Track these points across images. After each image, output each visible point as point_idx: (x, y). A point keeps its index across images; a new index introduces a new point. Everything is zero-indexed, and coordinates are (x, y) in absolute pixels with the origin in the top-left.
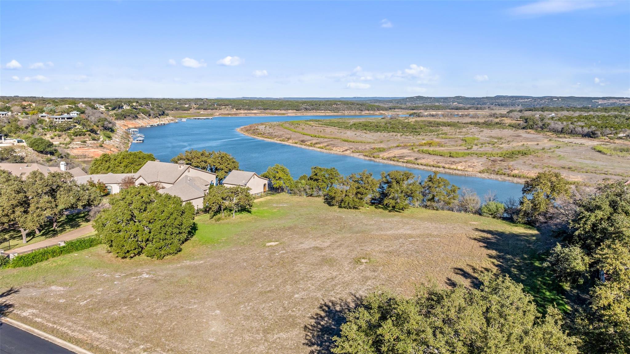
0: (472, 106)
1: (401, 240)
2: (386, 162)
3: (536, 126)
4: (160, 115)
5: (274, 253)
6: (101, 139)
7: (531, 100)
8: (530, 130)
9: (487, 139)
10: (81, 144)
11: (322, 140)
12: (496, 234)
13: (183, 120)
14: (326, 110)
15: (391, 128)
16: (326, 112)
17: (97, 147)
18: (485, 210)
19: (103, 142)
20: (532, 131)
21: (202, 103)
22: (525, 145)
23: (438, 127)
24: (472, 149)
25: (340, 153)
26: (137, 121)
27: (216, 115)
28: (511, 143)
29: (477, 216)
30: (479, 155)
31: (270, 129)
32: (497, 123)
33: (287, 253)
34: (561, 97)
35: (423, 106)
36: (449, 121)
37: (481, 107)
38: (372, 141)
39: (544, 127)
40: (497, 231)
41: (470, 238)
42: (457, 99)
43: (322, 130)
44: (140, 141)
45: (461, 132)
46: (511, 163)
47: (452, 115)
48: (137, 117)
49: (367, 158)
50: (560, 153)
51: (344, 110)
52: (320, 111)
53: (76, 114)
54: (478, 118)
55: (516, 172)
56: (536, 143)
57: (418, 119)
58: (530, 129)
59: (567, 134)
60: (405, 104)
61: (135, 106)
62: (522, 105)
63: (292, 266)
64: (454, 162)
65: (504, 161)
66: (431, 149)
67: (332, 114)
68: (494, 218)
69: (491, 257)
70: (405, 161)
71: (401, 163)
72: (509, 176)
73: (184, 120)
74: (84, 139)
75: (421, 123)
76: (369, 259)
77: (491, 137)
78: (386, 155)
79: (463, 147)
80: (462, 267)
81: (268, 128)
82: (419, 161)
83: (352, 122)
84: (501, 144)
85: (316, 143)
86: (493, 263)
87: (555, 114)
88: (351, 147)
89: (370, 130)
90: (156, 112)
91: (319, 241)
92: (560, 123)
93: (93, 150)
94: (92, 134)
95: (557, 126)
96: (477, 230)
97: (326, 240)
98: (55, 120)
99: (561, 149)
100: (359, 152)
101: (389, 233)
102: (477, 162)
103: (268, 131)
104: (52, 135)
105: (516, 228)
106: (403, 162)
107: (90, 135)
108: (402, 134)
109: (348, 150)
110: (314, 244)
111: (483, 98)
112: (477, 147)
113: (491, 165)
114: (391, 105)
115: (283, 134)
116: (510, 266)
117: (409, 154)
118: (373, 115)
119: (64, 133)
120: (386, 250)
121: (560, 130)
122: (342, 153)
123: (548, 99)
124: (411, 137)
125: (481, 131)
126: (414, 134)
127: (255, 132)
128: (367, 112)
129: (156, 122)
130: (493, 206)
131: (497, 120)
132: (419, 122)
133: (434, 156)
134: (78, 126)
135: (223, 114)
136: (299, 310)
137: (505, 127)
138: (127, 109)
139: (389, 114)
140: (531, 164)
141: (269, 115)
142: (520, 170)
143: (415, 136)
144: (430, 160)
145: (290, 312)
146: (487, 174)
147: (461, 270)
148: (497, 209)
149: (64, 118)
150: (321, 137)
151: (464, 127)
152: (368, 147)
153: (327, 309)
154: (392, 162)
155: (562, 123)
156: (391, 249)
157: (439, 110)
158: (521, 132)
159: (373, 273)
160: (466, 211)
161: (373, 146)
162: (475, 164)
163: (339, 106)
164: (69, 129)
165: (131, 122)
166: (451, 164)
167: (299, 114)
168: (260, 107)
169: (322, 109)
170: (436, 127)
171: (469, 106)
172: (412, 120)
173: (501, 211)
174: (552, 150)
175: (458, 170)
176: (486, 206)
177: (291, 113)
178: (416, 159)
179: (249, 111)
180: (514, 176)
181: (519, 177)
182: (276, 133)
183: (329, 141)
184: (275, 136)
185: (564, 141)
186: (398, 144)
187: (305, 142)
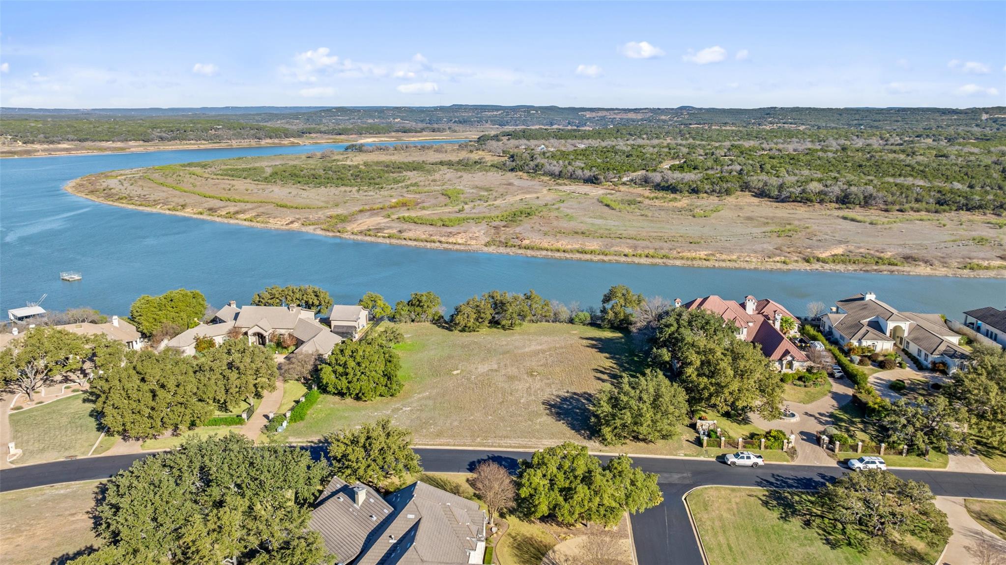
0: (424, 124)
2: (359, 238)
3: (527, 167)
7: (502, 113)
8: (521, 173)
9: (474, 191)
11: (242, 206)
14: (197, 138)
15: (337, 179)
16: (199, 142)
20: (524, 175)
22: (524, 200)
23: (400, 172)
24: (465, 212)
25: (282, 227)
28: (507, 198)
29: (574, 325)
30: (477, 220)
31: (134, 188)
32: (476, 162)
34: (540, 108)
35: (352, 126)
36: (409, 159)
37: (438, 128)
38: (322, 204)
39: (537, 169)
42: (399, 112)
43: (230, 187)
45: (434, 181)
46: (518, 230)
50: (566, 209)
52: (188, 142)
54: (446, 151)
55: (526, 242)
56: (535, 195)
57: (366, 157)
58: (521, 171)
59: (567, 179)
60: (322, 121)
62: (491, 121)
64: (450, 233)
65: (508, 227)
66: (412, 214)
67: (210, 146)
68: (586, 325)
70: (386, 235)
71: (382, 238)
72: (520, 248)
75: (375, 167)
77: (477, 187)
78: (354, 227)
79: (452, 209)
81: (126, 184)
82: (405, 235)
83: (266, 166)
84: (496, 200)
85: (237, 213)
87: (545, 145)
89: (307, 184)
92: (555, 162)
95: (553, 167)
99: (565, 204)
102: (478, 231)
103: (134, 192)
106: (384, 237)
108: (357, 188)
109: (294, 221)
112: (468, 206)
113: (494, 234)
114: (300, 124)
115: (168, 198)
118: (281, 146)
121: (558, 173)
122: (287, 227)
123: (524, 111)
125: (460, 177)
126: (374, 188)
127: (110, 194)
128: (269, 141)
131: (474, 156)
132: (370, 165)
133: (422, 226)
137: (488, 168)
139: (307, 144)
140: (540, 230)
141: (96, 153)
142: (530, 239)
143: (377, 191)
144: (420, 232)
146: (495, 247)
148: (585, 318)
150: (240, 201)
151: (435, 171)
152: (320, 214)
154: (368, 239)
155: (558, 163)
157: (379, 133)
158: (512, 177)
161: (328, 212)
162: (477, 235)
163: (220, 132)
166: (448, 236)
167: (152, 149)
168: (71, 136)
169: (191, 137)
170: (398, 172)
171: (420, 125)
172: (357, 159)
174: (556, 206)
175: (459, 244)
177: (136, 147)
178: (400, 231)
179: (51, 146)
180: (526, 248)
181: (532, 249)
182: (152, 196)
183: (256, 208)
184: (154, 201)
185: (565, 189)
186: (361, 208)
187: (216, 211)
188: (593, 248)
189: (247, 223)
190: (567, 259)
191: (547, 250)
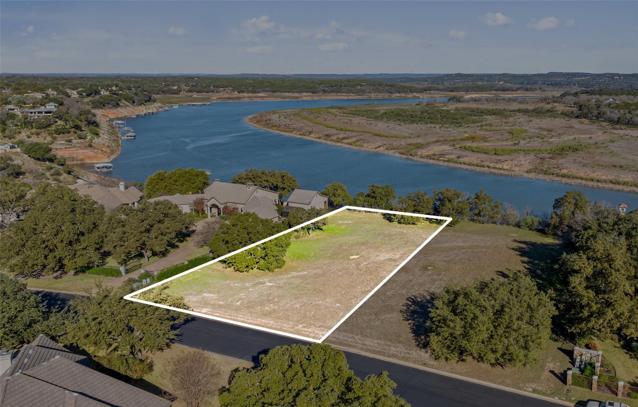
0: (520, 86)
1: (455, 251)
2: (425, 160)
3: (591, 115)
4: (146, 102)
5: (359, 264)
6: (88, 137)
7: (589, 78)
8: (584, 120)
9: (537, 131)
10: (67, 144)
11: (349, 134)
12: (529, 244)
13: (174, 107)
14: (348, 92)
15: (428, 118)
16: (349, 94)
17: (86, 147)
18: (523, 223)
19: (91, 140)
20: (586, 121)
21: (195, 84)
22: (577, 139)
23: (481, 116)
24: (519, 145)
25: (371, 150)
26: (119, 109)
27: (214, 100)
28: (562, 137)
29: (517, 228)
30: (526, 152)
31: (286, 120)
32: (548, 111)
33: (369, 264)
34: (623, 75)
35: (464, 86)
36: (494, 108)
37: (531, 88)
38: (408, 135)
39: (599, 116)
40: (530, 242)
41: (510, 248)
42: (504, 77)
43: (349, 121)
44: (131, 136)
45: (507, 123)
46: (561, 161)
47: (497, 100)
48: (118, 104)
49: (404, 156)
50: (613, 148)
51: (370, 93)
52: (341, 94)
53: (53, 107)
54: (527, 103)
55: (565, 171)
56: (589, 136)
57: (459, 105)
58: (584, 118)
59: (623, 125)
60: (443, 83)
61: (115, 91)
62: (578, 84)
63: (377, 274)
64: (499, 160)
65: (553, 159)
66: (474, 145)
67: (356, 97)
68: (530, 230)
69: (523, 262)
70: (446, 159)
71: (442, 162)
72: (557, 176)
73: (176, 107)
74: (69, 137)
75: (462, 112)
76: (434, 266)
77: (541, 128)
78: (424, 152)
79: (510, 143)
80: (502, 270)
81: (282, 118)
82: (462, 160)
83: (382, 109)
84: (551, 138)
85: (344, 138)
86: (525, 267)
87: (613, 99)
88: (385, 143)
89: (404, 121)
90: (141, 98)
91: (391, 254)
92: (617, 111)
93: (82, 151)
94: (77, 131)
95: (613, 115)
96: (515, 241)
97: (396, 253)
98: (29, 114)
99: (615, 144)
100: (394, 149)
101: (445, 245)
102: (524, 161)
103: (283, 123)
104: (28, 133)
105: (547, 238)
106: (444, 161)
107: (75, 133)
108: (441, 125)
109: (381, 146)
110: (387, 256)
111: (534, 75)
112: (524, 141)
113: (539, 163)
114: (425, 85)
115: (303, 127)
116: (536, 269)
117: (450, 152)
118: (406, 98)
119: (43, 130)
120: (445, 259)
121: (617, 120)
122: (374, 150)
123: (609, 77)
124: (451, 129)
125: (530, 121)
126: (455, 126)
127: (268, 123)
128: (398, 95)
129: (142, 110)
130: (529, 221)
131: (549, 107)
132: (459, 110)
133: (477, 153)
134: (60, 122)
135: (222, 98)
136: (393, 301)
137: (557, 115)
138: (106, 96)
139: (425, 97)
140: (581, 162)
141: (279, 100)
142: (569, 170)
143: (456, 128)
144: (474, 158)
145: (387, 303)
146: (535, 174)
147: (501, 272)
148: (533, 223)
149: (41, 113)
150: (349, 131)
151: (511, 116)
152: (403, 142)
153: (412, 300)
154: (432, 161)
155: (619, 112)
156: (449, 258)
157: (482, 91)
158: (575, 122)
159: (438, 277)
160: (508, 224)
161: (410, 141)
162: (522, 163)
163: (364, 88)
164: (49, 125)
165: (112, 111)
166: (497, 163)
167: (316, 98)
168: (267, 89)
169: (344, 91)
170: (479, 116)
171: (518, 86)
172: (452, 106)
173: (536, 224)
174: (605, 145)
175: (504, 170)
176: (523, 220)
177: (306, 96)
178: (458, 157)
179: (254, 94)
180: (563, 176)
181: (568, 177)
182: (294, 125)
183: (359, 135)
184: (293, 128)
185: (619, 133)
186: (437, 139)
187: (330, 137)
188: (626, 180)
189: (347, 146)
190: (599, 188)
191: (582, 179)
